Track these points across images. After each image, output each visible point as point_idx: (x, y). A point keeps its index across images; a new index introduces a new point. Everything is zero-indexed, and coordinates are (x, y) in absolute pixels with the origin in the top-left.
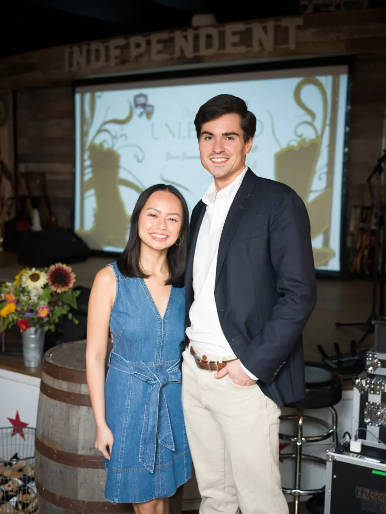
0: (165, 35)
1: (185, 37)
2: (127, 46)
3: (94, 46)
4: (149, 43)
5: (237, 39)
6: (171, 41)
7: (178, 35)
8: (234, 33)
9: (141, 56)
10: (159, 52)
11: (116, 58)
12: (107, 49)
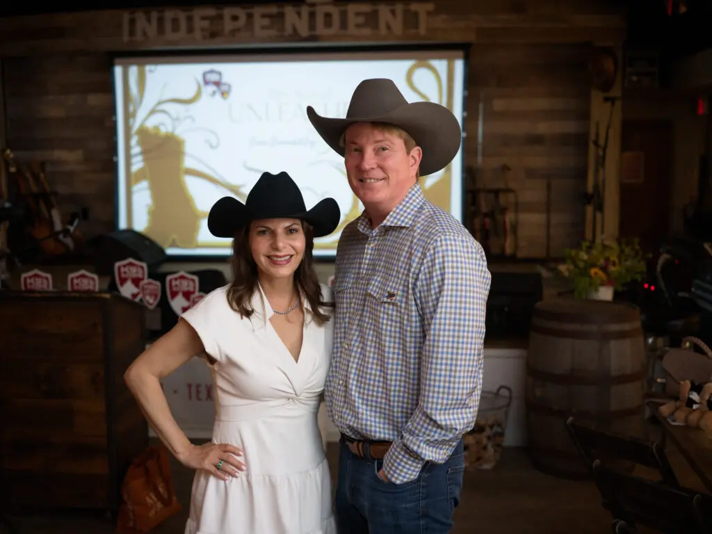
0: (273, 10)
1: (299, 14)
2: (220, 17)
3: (169, 14)
4: (250, 16)
5: (361, 20)
6: (281, 16)
7: (289, 11)
8: (358, 14)
9: (238, 30)
10: (263, 28)
11: (203, 30)
12: (190, 19)
